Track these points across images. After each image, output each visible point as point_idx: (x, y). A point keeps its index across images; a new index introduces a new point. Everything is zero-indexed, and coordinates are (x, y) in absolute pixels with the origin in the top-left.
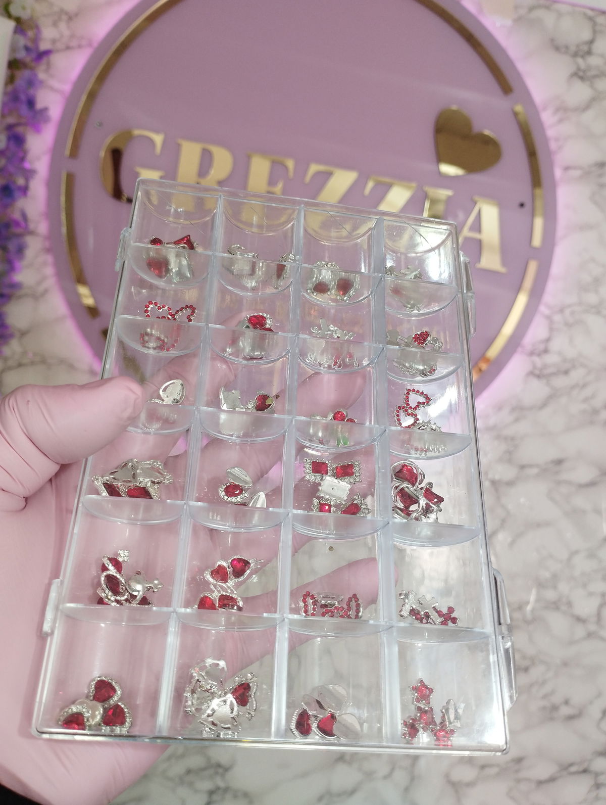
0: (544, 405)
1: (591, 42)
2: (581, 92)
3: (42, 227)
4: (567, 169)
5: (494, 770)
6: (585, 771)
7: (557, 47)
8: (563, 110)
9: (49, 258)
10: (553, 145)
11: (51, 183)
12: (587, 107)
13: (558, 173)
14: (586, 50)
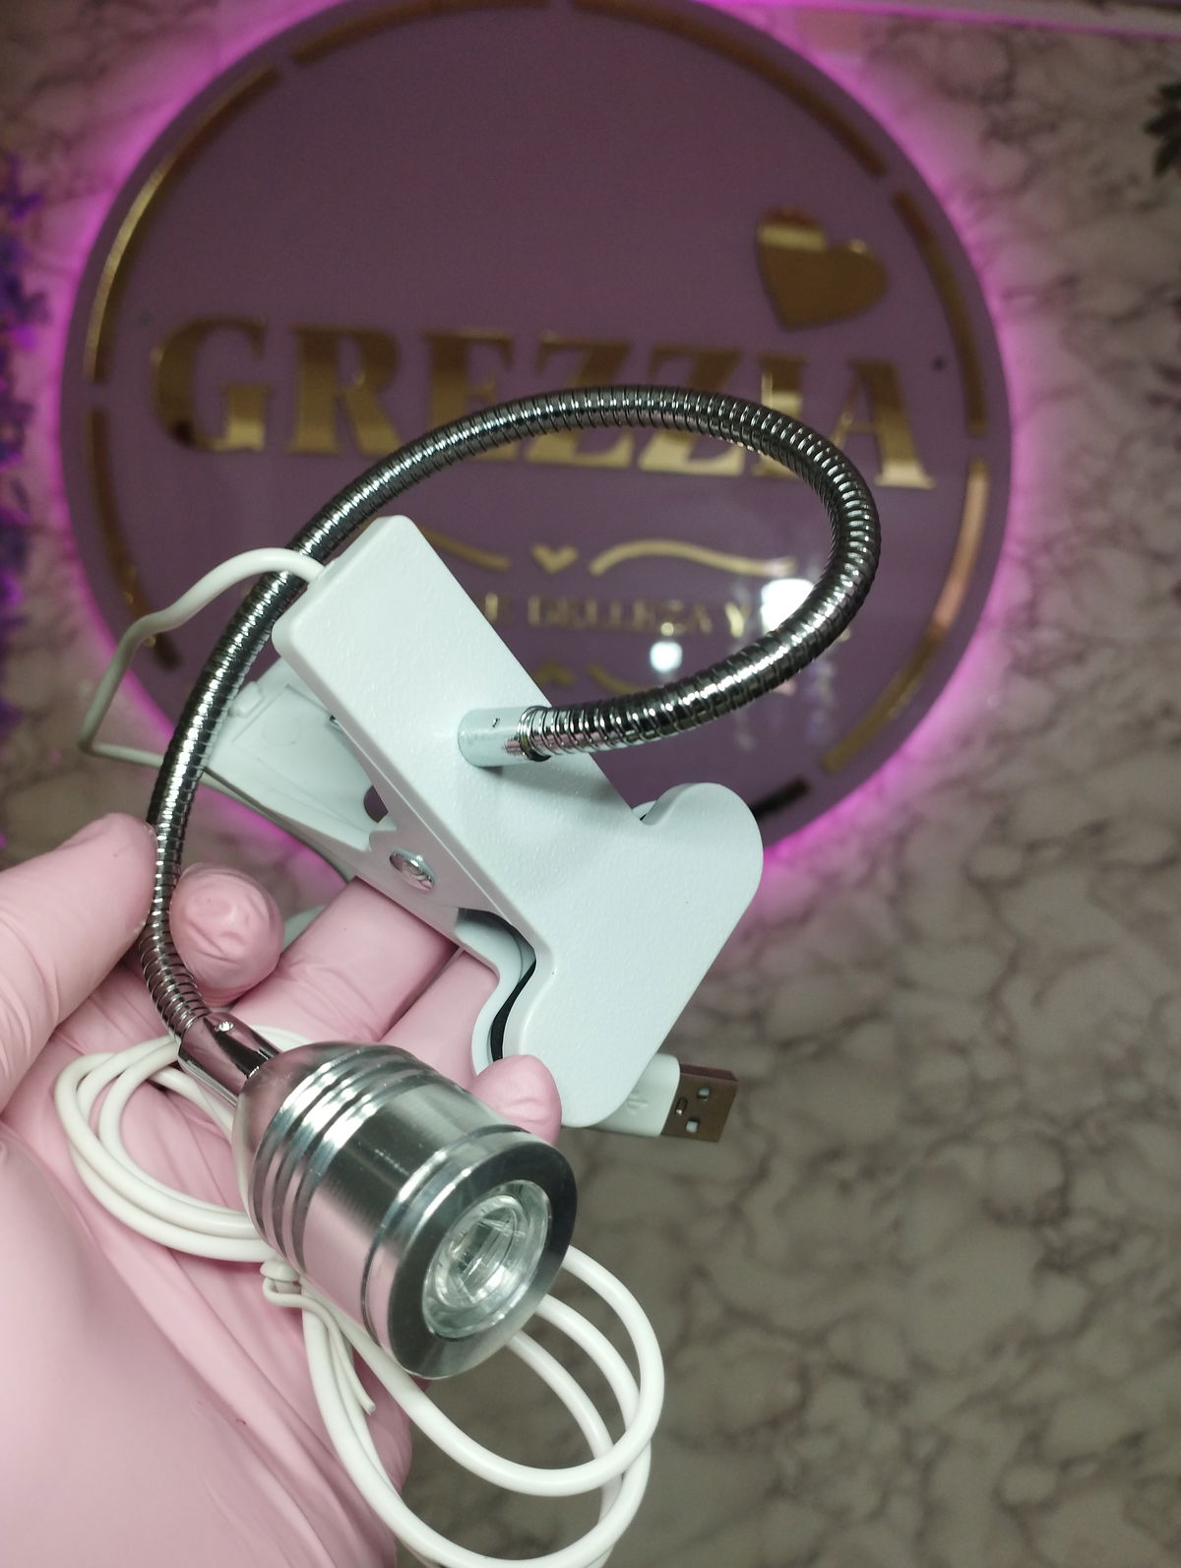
0: (1049, 724)
1: (1009, 77)
2: (1006, 163)
3: (55, 516)
4: (1009, 295)
5: (1088, 1470)
7: (948, 89)
8: (983, 195)
9: (72, 572)
10: (977, 258)
11: (64, 435)
12: (1022, 184)
13: (995, 304)
14: (1003, 90)
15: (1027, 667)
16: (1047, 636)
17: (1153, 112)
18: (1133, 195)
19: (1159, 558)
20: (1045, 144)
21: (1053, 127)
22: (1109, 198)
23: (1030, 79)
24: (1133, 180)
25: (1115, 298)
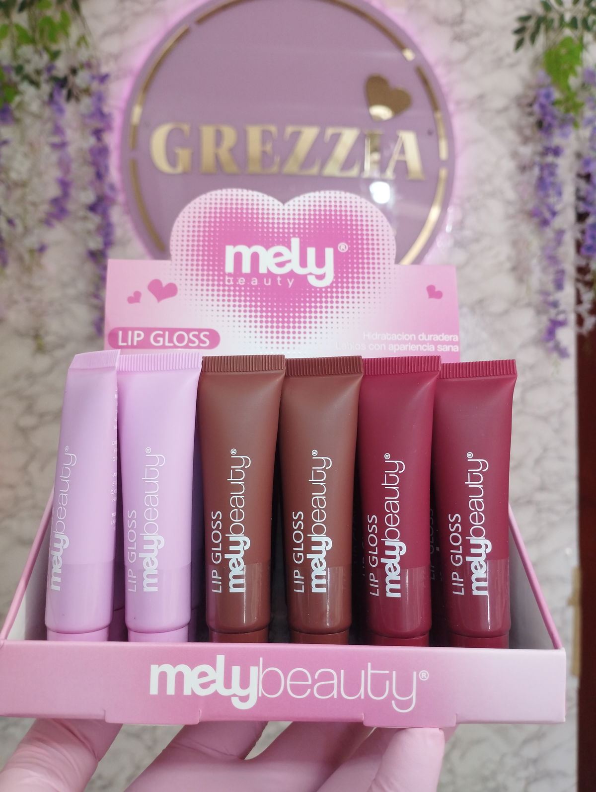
1: (462, 15)
2: (460, 50)
4: (458, 103)
6: (529, 502)
7: (439, 21)
8: (450, 64)
10: (445, 89)
11: (122, 168)
12: (465, 59)
13: (451, 107)
14: (459, 20)
15: (459, 244)
16: (467, 233)
17: (516, 25)
18: (508, 61)
19: (509, 203)
20: (475, 42)
21: (477, 35)
22: (498, 63)
23: (470, 15)
24: (508, 55)
25: (498, 102)
